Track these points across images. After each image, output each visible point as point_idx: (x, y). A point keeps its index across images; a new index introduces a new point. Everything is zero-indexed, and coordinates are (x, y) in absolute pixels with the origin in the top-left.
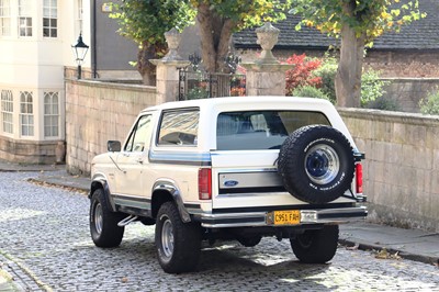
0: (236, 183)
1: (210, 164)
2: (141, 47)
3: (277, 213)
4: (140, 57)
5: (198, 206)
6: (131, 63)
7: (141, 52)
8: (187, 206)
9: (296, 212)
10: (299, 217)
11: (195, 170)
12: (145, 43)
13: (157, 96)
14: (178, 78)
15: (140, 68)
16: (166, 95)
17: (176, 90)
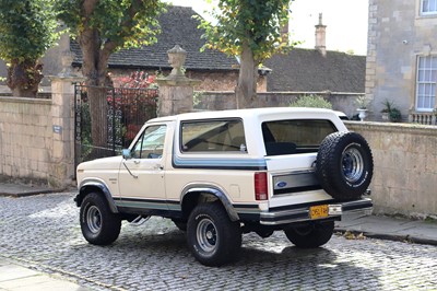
0: (285, 184)
1: (266, 168)
2: (9, 65)
3: (312, 208)
4: (10, 74)
5: (257, 206)
7: (11, 68)
8: (235, 206)
9: (325, 207)
10: (328, 210)
11: (252, 174)
12: (15, 61)
13: (53, 107)
14: (73, 92)
15: (10, 84)
16: (64, 106)
17: (72, 102)
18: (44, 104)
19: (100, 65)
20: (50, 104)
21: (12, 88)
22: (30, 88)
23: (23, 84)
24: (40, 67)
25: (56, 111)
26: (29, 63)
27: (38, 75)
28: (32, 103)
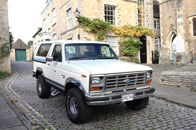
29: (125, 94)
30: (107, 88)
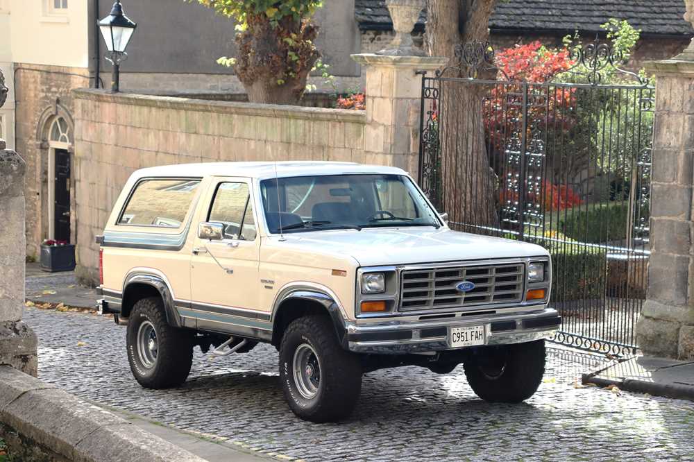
2: (241, 28)
4: (245, 49)
6: (222, 60)
7: (247, 36)
13: (368, 129)
14: (418, 94)
15: (245, 73)
16: (396, 127)
17: (413, 118)
18: (344, 120)
19: (470, 28)
20: (360, 122)
21: (249, 82)
22: (288, 81)
23: (274, 73)
24: (310, 32)
25: (376, 137)
26: (289, 23)
27: (307, 51)
28: (316, 118)
29: (457, 326)
30: (405, 304)
